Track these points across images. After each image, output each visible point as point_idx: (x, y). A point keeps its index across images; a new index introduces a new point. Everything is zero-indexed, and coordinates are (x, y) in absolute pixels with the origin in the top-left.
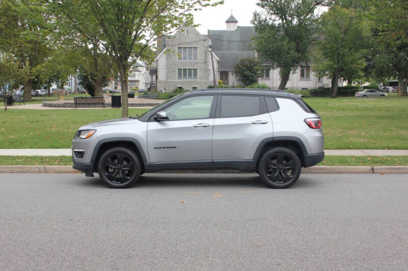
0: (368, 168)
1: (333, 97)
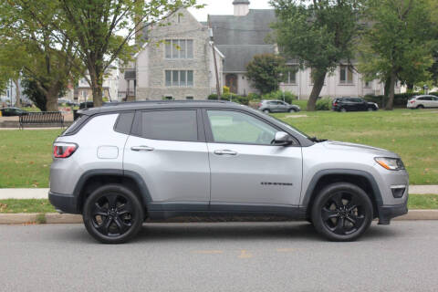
1: (388, 109)
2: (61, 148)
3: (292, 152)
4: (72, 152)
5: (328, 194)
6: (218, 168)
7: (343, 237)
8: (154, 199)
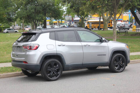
2: (31, 46)
4: (37, 48)
8: (66, 63)
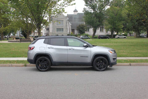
0: (129, 64)
2: (30, 47)
3: (88, 49)
4: (33, 48)
5: (97, 59)
6: (70, 53)
7: (101, 70)
8: (54, 60)
